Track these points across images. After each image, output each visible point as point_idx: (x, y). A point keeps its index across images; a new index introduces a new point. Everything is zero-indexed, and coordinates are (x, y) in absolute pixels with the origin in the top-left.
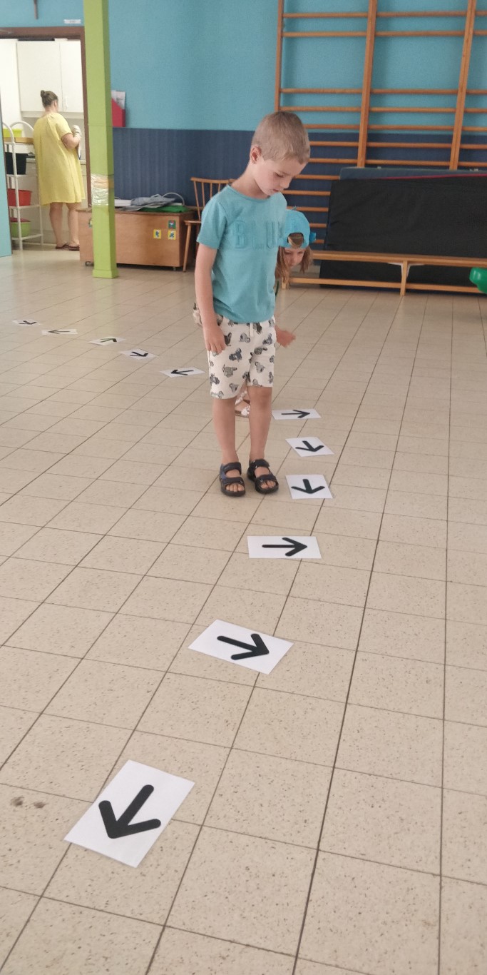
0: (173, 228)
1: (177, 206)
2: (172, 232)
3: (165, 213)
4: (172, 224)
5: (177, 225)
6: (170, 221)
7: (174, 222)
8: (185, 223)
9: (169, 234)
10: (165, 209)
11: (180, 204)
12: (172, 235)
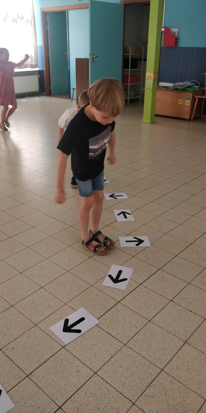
0: (188, 99)
1: (194, 88)
2: (188, 101)
3: (186, 92)
4: (188, 97)
5: (191, 98)
6: (187, 96)
7: (189, 96)
8: (195, 97)
9: (186, 102)
10: (187, 89)
11: (197, 87)
12: (187, 103)
